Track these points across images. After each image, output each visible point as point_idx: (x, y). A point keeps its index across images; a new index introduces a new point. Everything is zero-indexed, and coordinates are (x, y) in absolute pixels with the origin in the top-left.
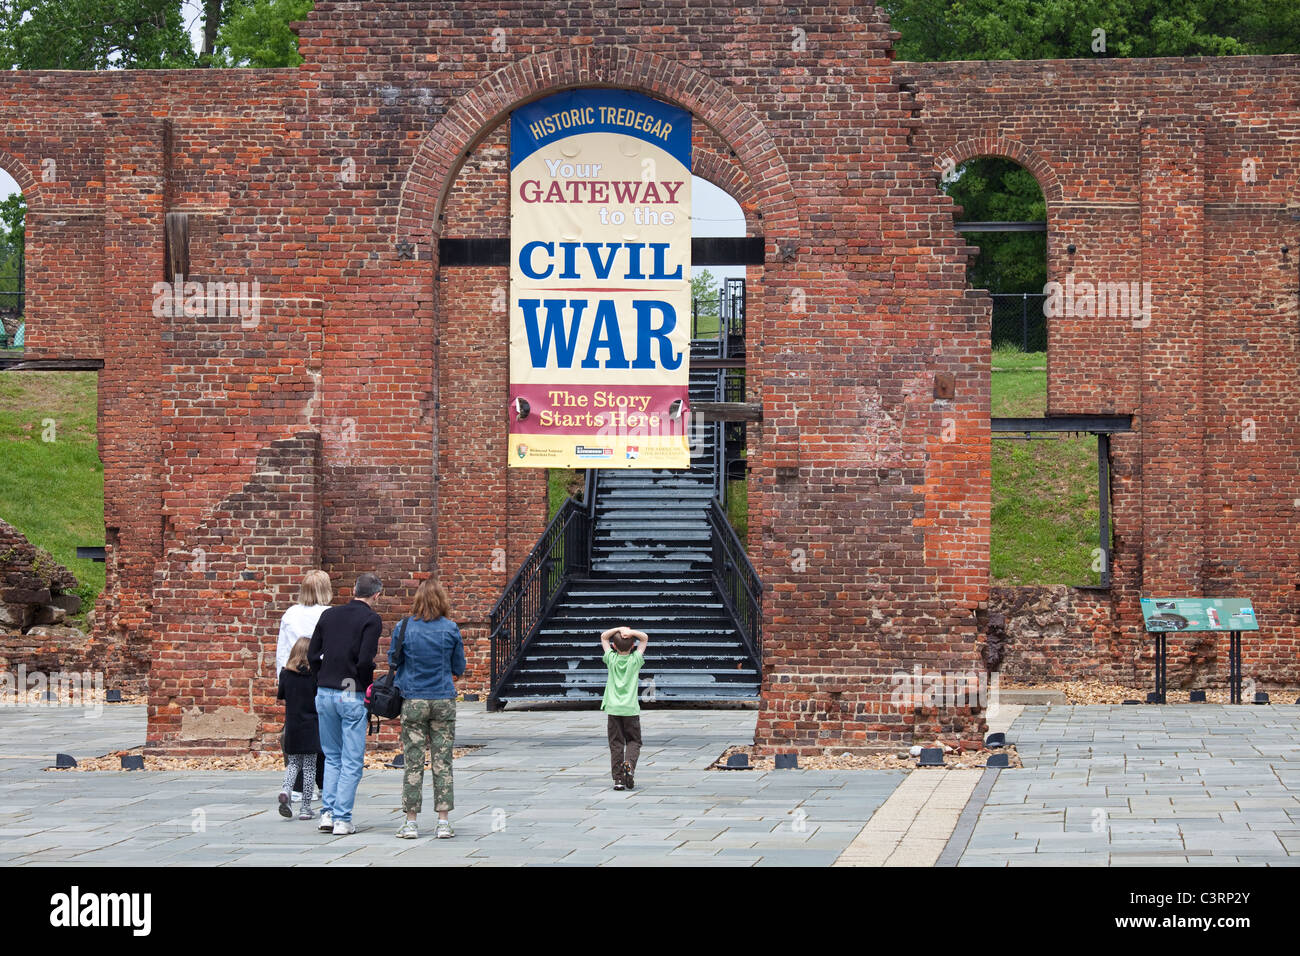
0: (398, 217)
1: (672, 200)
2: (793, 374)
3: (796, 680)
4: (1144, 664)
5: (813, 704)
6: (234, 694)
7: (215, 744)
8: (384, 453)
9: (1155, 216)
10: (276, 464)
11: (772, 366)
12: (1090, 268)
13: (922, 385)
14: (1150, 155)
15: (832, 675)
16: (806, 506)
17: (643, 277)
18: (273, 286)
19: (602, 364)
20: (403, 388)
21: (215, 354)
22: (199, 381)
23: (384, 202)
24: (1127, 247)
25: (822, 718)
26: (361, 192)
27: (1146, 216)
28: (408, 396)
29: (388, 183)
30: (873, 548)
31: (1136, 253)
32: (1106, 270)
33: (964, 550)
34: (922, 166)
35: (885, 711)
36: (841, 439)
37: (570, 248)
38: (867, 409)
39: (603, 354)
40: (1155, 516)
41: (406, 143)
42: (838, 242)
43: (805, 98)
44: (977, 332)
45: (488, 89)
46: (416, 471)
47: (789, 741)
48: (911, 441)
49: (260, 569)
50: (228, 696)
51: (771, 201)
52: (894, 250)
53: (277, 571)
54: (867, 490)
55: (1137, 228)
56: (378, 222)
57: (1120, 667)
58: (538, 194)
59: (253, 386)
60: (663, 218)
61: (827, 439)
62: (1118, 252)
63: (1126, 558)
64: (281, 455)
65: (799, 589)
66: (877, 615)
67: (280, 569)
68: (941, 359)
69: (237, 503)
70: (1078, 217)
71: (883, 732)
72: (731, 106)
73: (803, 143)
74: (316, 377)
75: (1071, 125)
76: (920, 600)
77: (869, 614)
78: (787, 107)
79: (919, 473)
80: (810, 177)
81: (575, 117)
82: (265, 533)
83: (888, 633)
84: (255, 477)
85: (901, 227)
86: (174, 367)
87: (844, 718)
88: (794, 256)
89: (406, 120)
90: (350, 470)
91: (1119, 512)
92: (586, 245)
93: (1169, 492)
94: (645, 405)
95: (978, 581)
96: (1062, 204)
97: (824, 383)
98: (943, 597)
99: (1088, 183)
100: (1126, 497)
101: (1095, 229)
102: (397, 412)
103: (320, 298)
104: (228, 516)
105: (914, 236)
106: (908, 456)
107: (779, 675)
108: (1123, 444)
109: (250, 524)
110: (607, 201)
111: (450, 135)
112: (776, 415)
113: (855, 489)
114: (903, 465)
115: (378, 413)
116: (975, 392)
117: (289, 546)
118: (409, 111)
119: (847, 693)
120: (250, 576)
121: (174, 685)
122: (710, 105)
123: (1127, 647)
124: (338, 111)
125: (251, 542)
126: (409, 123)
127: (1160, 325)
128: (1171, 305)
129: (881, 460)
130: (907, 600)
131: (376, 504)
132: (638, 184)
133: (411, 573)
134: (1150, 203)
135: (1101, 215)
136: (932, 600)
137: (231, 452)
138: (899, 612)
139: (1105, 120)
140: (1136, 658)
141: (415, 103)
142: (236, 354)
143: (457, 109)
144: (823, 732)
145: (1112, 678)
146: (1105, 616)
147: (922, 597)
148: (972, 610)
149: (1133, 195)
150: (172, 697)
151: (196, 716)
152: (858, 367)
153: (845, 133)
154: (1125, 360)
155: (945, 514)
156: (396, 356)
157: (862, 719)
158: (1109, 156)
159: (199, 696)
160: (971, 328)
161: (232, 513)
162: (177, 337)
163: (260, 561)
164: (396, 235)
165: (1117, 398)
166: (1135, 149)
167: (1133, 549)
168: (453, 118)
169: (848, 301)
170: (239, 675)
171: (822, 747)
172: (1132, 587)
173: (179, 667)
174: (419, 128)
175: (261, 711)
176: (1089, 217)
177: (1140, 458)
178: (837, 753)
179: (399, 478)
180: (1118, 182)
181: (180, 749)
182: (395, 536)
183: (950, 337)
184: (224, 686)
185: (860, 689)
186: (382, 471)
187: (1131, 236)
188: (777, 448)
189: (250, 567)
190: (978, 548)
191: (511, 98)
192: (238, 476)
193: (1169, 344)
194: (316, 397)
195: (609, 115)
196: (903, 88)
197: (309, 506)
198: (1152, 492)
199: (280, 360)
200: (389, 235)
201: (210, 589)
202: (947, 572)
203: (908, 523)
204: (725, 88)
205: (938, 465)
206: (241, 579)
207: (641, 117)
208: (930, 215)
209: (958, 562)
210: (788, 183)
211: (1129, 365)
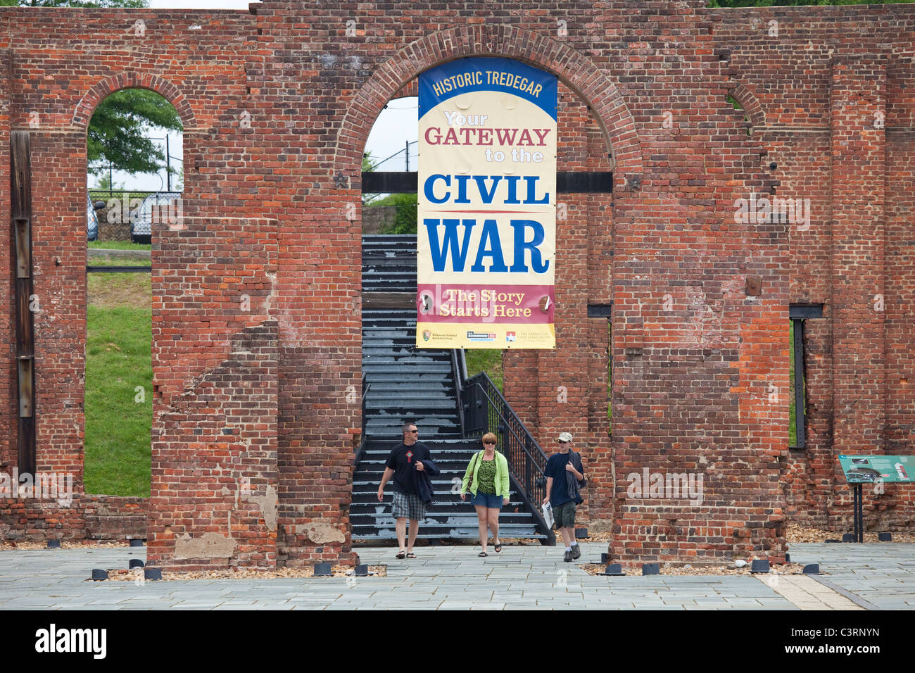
0: (335, 155)
1: (542, 143)
2: (638, 277)
3: (642, 510)
4: (836, 510)
5: (655, 529)
6: (217, 523)
7: (201, 562)
8: (326, 337)
9: (844, 139)
10: (248, 345)
11: (622, 271)
12: (789, 182)
13: (737, 286)
14: (841, 88)
15: (670, 507)
16: (649, 377)
17: (519, 202)
18: (238, 208)
19: (487, 269)
20: (340, 287)
21: (194, 261)
22: (181, 281)
23: (324, 144)
24: (820, 164)
25: (662, 539)
26: (307, 136)
27: (836, 138)
28: (344, 294)
29: (327, 129)
30: (700, 409)
31: (826, 169)
32: (802, 183)
33: (770, 411)
34: (736, 118)
35: (710, 534)
36: (675, 326)
37: (463, 180)
38: (694, 304)
39: (488, 261)
40: (845, 387)
41: (341, 99)
42: (672, 176)
43: (647, 66)
44: (779, 245)
45: (404, 57)
46: (350, 350)
47: (637, 557)
48: (728, 328)
49: (237, 426)
50: (211, 525)
51: (621, 145)
52: (715, 182)
53: (249, 427)
54: (695, 365)
55: (828, 148)
56: (320, 159)
57: (815, 513)
58: (439, 138)
59: (224, 286)
60: (534, 157)
61: (664, 326)
62: (812, 169)
63: (819, 422)
64: (251, 339)
65: (643, 440)
66: (703, 460)
67: (252, 426)
68: (751, 266)
69: (218, 376)
70: (779, 140)
71: (709, 550)
72: (591, 71)
73: (646, 100)
74: (273, 278)
75: (772, 62)
76: (736, 449)
77: (698, 459)
78: (634, 73)
79: (735, 352)
80: (651, 126)
81: (467, 79)
82: (241, 398)
83: (712, 474)
84: (232, 356)
85: (721, 165)
86: (162, 271)
87: (679, 539)
88: (639, 187)
89: (341, 80)
90: (299, 350)
91: (813, 384)
92: (475, 177)
93: (855, 368)
94: (520, 300)
95: (781, 435)
96: (765, 129)
97: (662, 283)
98: (754, 447)
99: (787, 111)
100: (818, 372)
101: (793, 149)
102: (335, 306)
103: (275, 218)
104: (211, 386)
105: (731, 171)
106: (726, 339)
107: (630, 507)
108: (816, 327)
109: (230, 392)
110: (491, 143)
111: (375, 93)
112: (625, 307)
113: (686, 365)
114: (722, 346)
115: (321, 306)
116: (777, 290)
117: (259, 408)
118: (343, 73)
119: (682, 520)
120: (229, 432)
121: (169, 517)
122: (574, 70)
123: (820, 497)
124: (288, 73)
125: (230, 405)
126: (343, 83)
127: (847, 229)
128: (857, 213)
129: (705, 342)
130: (726, 449)
131: (319, 376)
132: (515, 131)
133: (346, 429)
134: (840, 128)
135: (798, 137)
136: (745, 449)
137: (207, 337)
138: (720, 458)
139: (801, 58)
140: (829, 506)
141: (348, 68)
142: (210, 260)
143: (381, 72)
144: (663, 550)
145: (809, 523)
146: (801, 471)
147: (738, 447)
148: (776, 457)
149: (824, 120)
150: (168, 526)
151: (187, 540)
152: (688, 271)
153: (678, 93)
154: (818, 258)
155: (755, 384)
156: (334, 262)
157: (694, 540)
158: (804, 88)
159: (188, 524)
160: (774, 242)
161: (214, 383)
162: (164, 247)
163: (237, 420)
164: (333, 169)
165: (811, 289)
166: (827, 82)
167: (824, 414)
168: (377, 79)
169: (679, 221)
170: (221, 508)
171: (663, 561)
172: (825, 447)
173: (173, 502)
174: (350, 87)
175: (238, 536)
176: (788, 139)
177: (831, 340)
178: (675, 565)
179: (337, 357)
180: (811, 110)
181: (173, 566)
182: (334, 401)
183: (757, 248)
184: (209, 516)
185: (692, 517)
186: (324, 351)
187: (823, 155)
188: (625, 333)
189: (229, 425)
190: (780, 409)
191: (422, 65)
192: (213, 355)
193: (855, 245)
194: (273, 294)
195: (494, 78)
196: (721, 58)
197: (275, 377)
198: (842, 367)
199: (245, 265)
200: (328, 169)
201: (198, 442)
202: (757, 428)
203: (726, 390)
204: (586, 58)
205: (749, 346)
206: (222, 434)
207: (518, 80)
208: (743, 155)
209: (765, 420)
210: (634, 131)
211: (821, 262)
